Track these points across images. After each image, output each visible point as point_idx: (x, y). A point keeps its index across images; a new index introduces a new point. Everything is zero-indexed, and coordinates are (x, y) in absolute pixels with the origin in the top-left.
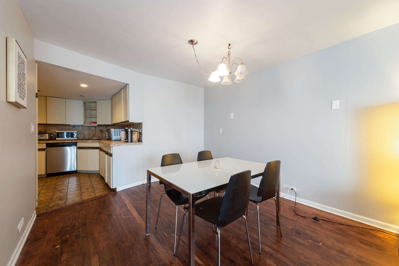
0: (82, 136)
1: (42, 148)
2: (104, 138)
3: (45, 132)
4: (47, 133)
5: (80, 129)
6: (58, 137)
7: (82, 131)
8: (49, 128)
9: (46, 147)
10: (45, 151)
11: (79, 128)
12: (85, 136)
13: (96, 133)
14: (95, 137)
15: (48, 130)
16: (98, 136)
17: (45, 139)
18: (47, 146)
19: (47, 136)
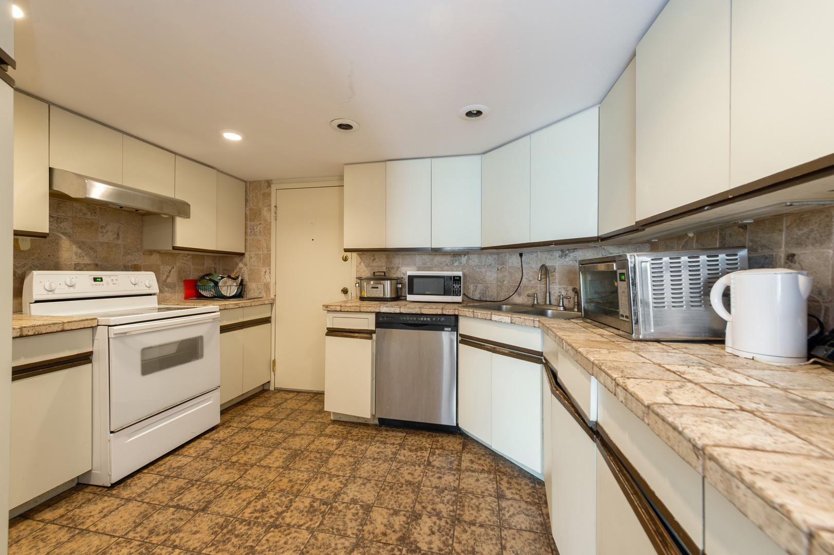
0: (478, 291)
1: (367, 329)
2: (553, 302)
3: (383, 274)
4: (388, 279)
5: (473, 264)
6: (411, 292)
7: (479, 270)
8: (397, 261)
9: (376, 327)
10: (371, 338)
11: (470, 261)
12: (487, 288)
13: (524, 279)
14: (520, 295)
15: (393, 268)
16: (530, 292)
17: (382, 296)
18: (379, 324)
19: (387, 289)
